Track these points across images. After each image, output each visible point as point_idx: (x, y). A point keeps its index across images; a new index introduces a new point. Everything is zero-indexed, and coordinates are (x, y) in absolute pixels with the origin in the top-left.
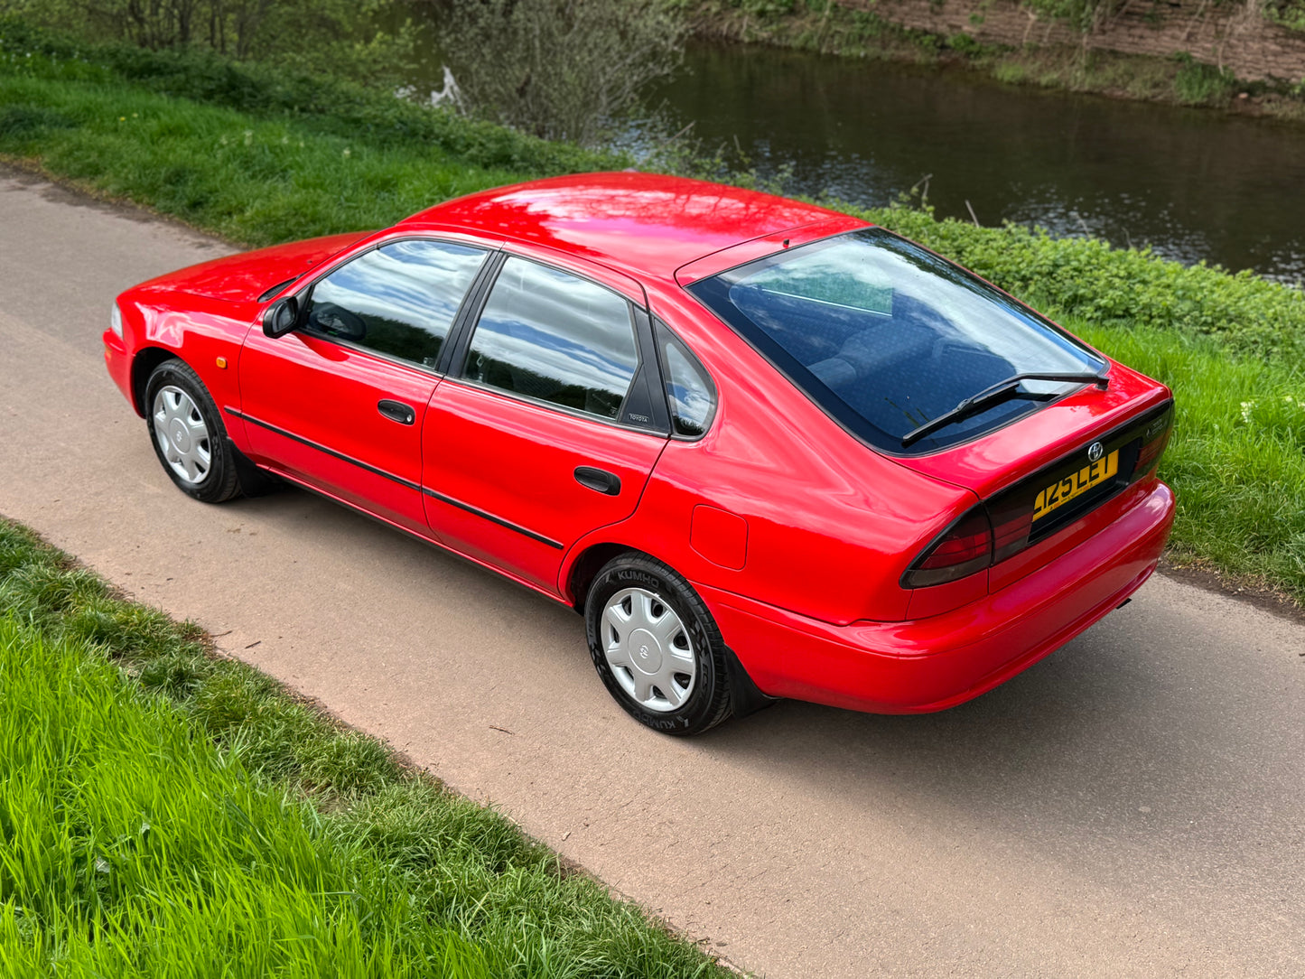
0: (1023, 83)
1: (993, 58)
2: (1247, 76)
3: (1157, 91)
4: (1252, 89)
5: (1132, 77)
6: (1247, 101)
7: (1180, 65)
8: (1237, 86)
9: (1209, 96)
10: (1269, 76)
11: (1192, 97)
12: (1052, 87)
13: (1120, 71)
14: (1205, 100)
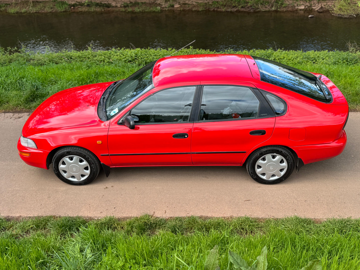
0: (17, 13)
1: (5, 7)
2: (71, 3)
3: (52, 9)
4: (74, 5)
5: (45, 7)
6: (74, 8)
7: (55, 2)
8: (70, 6)
9: (65, 8)
10: (77, 2)
11: (62, 9)
12: (25, 13)
13: (41, 6)
14: (65, 10)
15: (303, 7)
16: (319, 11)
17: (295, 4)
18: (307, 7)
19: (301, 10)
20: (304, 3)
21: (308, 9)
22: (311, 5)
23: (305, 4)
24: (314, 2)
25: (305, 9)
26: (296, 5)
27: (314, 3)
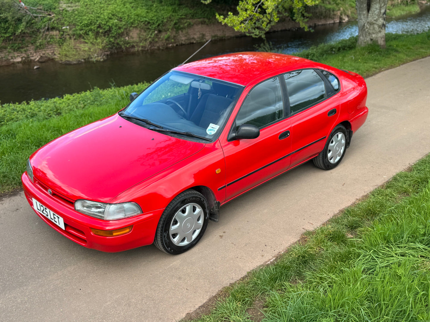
15: (19, 60)
16: (40, 60)
17: (8, 57)
18: (24, 59)
19: (18, 62)
20: (19, 55)
21: (26, 61)
22: (28, 55)
23: (21, 55)
24: (31, 51)
25: (23, 61)
26: (10, 58)
27: (31, 53)
